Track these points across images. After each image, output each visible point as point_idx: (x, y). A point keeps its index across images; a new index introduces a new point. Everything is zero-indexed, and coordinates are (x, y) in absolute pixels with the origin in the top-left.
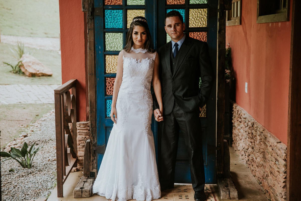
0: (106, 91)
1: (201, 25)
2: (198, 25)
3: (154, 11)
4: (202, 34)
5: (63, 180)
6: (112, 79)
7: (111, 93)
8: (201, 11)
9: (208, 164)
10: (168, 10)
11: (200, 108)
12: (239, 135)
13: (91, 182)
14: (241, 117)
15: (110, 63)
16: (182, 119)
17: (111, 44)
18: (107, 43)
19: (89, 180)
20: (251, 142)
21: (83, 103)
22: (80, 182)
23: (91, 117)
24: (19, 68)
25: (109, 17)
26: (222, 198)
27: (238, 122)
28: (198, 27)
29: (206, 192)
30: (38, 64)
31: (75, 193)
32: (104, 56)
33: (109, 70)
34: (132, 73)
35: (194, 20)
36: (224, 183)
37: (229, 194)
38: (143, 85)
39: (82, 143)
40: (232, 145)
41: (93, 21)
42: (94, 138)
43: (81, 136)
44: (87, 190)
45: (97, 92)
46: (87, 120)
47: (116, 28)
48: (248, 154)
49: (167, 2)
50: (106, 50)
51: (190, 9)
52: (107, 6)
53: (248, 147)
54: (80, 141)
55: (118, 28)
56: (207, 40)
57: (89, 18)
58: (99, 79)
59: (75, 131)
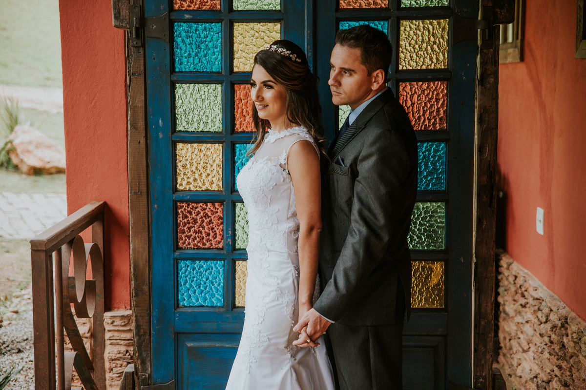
0: (177, 238)
1: (433, 64)
2: (424, 63)
3: (306, 25)
4: (434, 88)
6: (193, 206)
7: (189, 244)
8: (431, 27)
10: (343, 23)
12: (519, 338)
14: (526, 293)
15: (188, 163)
17: (191, 114)
18: (181, 110)
20: (560, 368)
24: (7, 156)
25: (184, 43)
27: (517, 304)
28: (424, 67)
30: (49, 147)
32: (171, 144)
33: (184, 183)
35: (412, 50)
39: (119, 365)
40: (497, 358)
41: (142, 52)
42: (143, 363)
43: (115, 349)
45: (154, 241)
47: (203, 72)
50: (177, 130)
51: (402, 20)
52: (180, 12)
53: (550, 377)
54: (114, 362)
55: (208, 70)
56: (448, 104)
57: (131, 44)
58: (157, 206)
59: (99, 336)
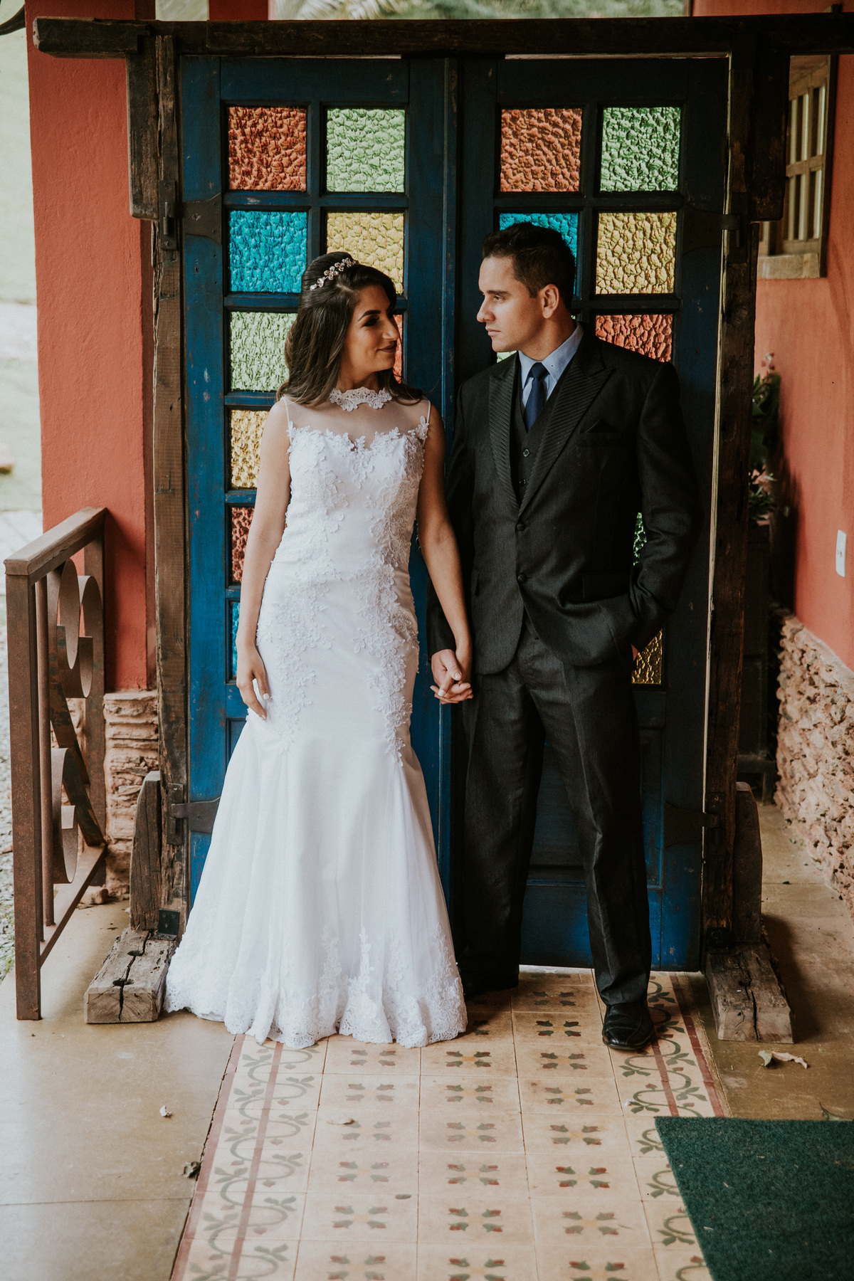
0: (231, 565)
1: (650, 286)
2: (635, 283)
3: (445, 219)
4: (651, 325)
5: (42, 948)
8: (648, 225)
9: (664, 883)
10: (505, 215)
11: (634, 650)
12: (805, 756)
13: (163, 957)
14: (816, 678)
15: (249, 442)
16: (558, 695)
17: (257, 362)
18: (239, 356)
19: (155, 947)
21: (134, 612)
22: (114, 954)
23: (164, 675)
25: (247, 244)
26: (725, 1034)
27: (804, 698)
28: (636, 291)
29: (656, 1007)
31: (94, 1004)
32: (222, 411)
33: (244, 476)
34: (332, 495)
35: (617, 262)
36: (734, 969)
37: (755, 1018)
38: (377, 546)
39: (128, 782)
40: (773, 795)
41: (178, 259)
42: (175, 766)
43: (123, 755)
44: (142, 991)
45: (194, 569)
46: (150, 686)
47: (276, 293)
48: (842, 840)
49: (503, 180)
50: (233, 388)
51: (601, 212)
52: (240, 194)
53: (843, 810)
54: (120, 776)
55: (285, 291)
56: (674, 351)
57: (159, 245)
58: (201, 514)
59: (96, 731)
